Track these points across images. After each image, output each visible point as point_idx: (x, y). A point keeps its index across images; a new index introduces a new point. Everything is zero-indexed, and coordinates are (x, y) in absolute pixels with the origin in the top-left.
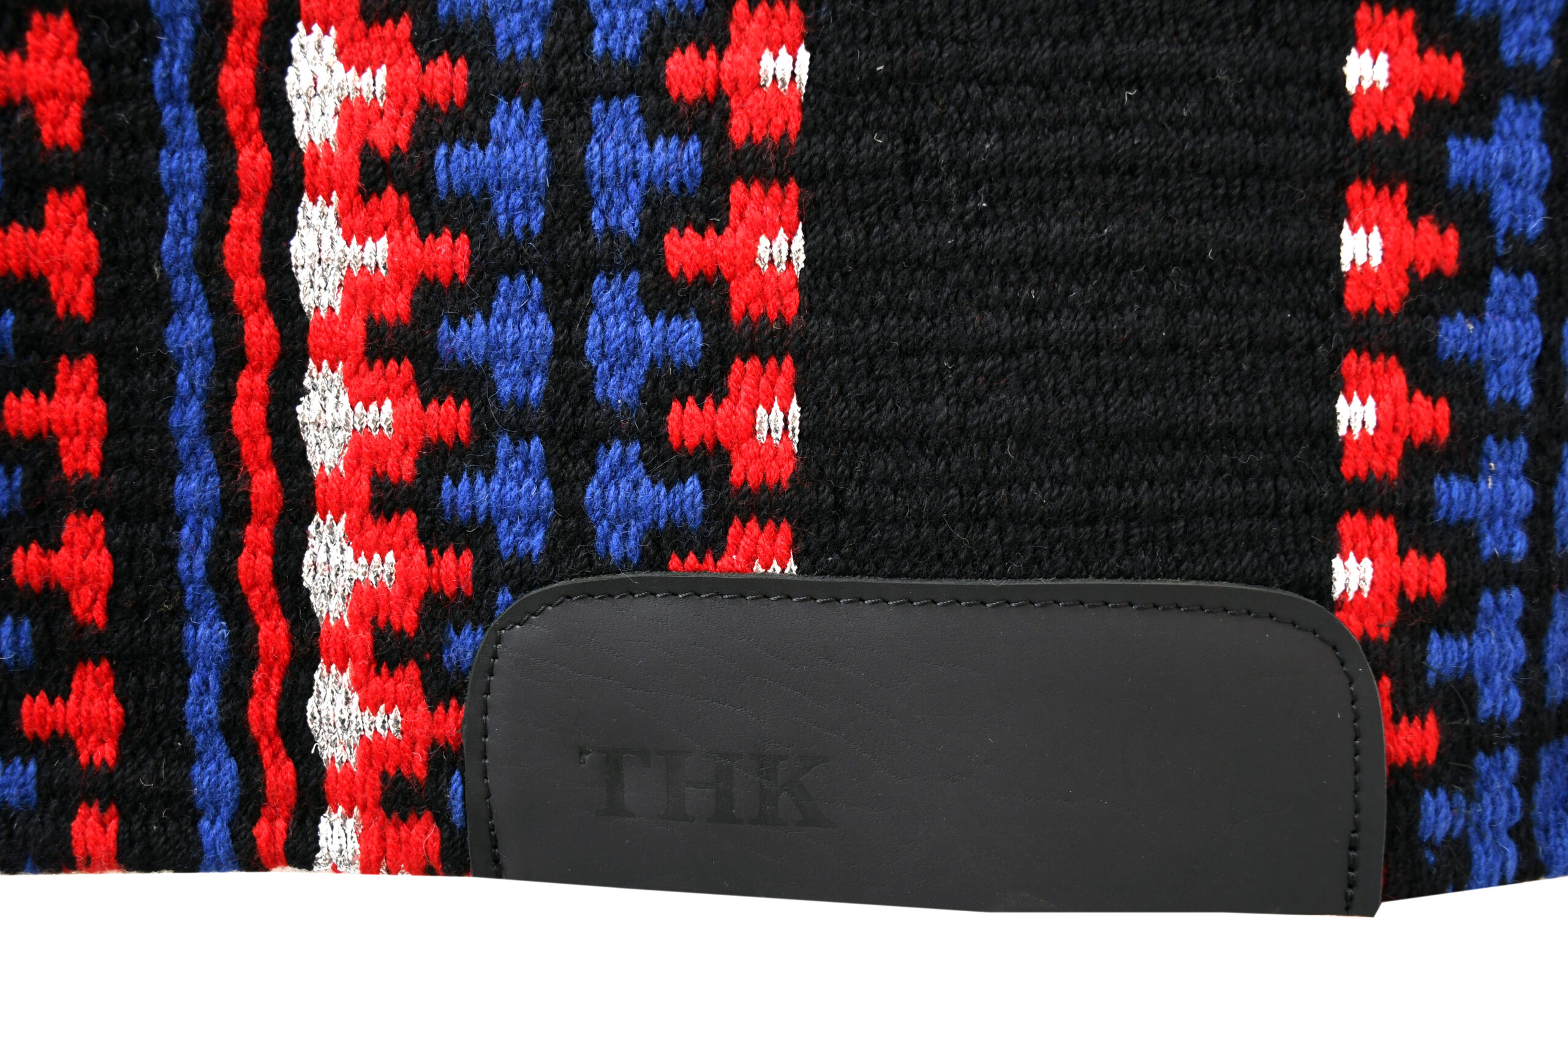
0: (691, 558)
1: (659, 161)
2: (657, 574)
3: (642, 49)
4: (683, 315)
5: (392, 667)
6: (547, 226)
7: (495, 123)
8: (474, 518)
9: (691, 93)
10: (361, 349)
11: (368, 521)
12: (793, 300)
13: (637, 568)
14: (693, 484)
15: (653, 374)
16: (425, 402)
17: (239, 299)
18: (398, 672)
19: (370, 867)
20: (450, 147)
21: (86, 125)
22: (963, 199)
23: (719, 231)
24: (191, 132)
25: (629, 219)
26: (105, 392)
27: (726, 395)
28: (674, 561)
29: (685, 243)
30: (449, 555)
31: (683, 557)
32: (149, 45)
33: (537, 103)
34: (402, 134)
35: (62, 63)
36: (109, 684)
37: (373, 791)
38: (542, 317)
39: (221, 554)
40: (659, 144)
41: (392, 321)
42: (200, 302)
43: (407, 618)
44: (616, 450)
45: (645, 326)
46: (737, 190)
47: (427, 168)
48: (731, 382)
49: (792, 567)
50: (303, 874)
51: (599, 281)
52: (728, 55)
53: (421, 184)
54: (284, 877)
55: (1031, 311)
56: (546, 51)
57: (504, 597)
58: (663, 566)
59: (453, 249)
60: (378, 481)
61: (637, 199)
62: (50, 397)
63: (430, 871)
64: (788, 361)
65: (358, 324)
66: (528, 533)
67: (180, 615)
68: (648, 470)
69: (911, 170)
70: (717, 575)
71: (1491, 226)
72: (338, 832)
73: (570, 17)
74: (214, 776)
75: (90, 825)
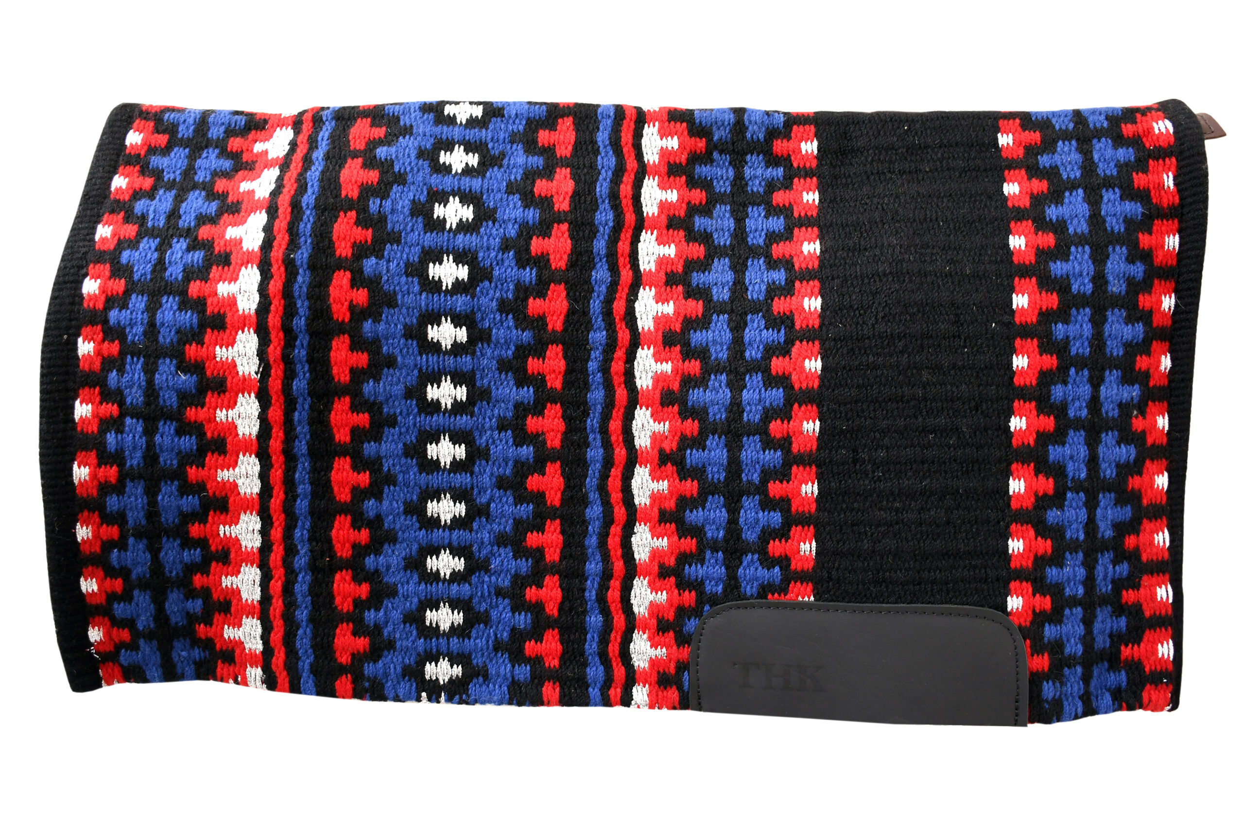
0: (776, 595)
1: (767, 458)
2: (764, 600)
3: (761, 420)
4: (775, 510)
5: (663, 633)
6: (726, 478)
7: (708, 443)
8: (697, 580)
9: (778, 436)
10: (657, 519)
11: (657, 580)
12: (814, 506)
13: (756, 598)
14: (777, 569)
15: (763, 531)
16: (680, 538)
17: (613, 501)
18: (666, 634)
19: (651, 706)
20: (692, 451)
21: (562, 441)
22: (874, 472)
23: (788, 482)
24: (599, 443)
25: (756, 478)
26: (563, 532)
27: (789, 538)
28: (770, 596)
29: (775, 486)
30: (687, 593)
31: (773, 595)
32: (586, 414)
33: (723, 437)
34: (674, 445)
35: (556, 420)
36: (557, 637)
37: (654, 678)
38: (723, 509)
39: (602, 591)
40: (767, 452)
41: (668, 510)
42: (599, 502)
43: (671, 615)
44: (750, 556)
45: (761, 514)
46: (794, 469)
47: (683, 457)
48: (791, 533)
49: (812, 598)
50: (626, 708)
51: (745, 498)
52: (791, 422)
53: (681, 463)
54: (619, 709)
55: (897, 510)
56: (727, 419)
57: (707, 608)
58: (766, 597)
59: (692, 486)
60: (661, 566)
61: (759, 471)
62: (543, 534)
63: (674, 708)
64: (812, 527)
65: (656, 510)
66: (717, 585)
67: (585, 612)
68: (761, 564)
69: (855, 462)
70: (785, 601)
71: (1066, 476)
72: (640, 693)
73: (736, 408)
74: (595, 672)
75: (549, 689)
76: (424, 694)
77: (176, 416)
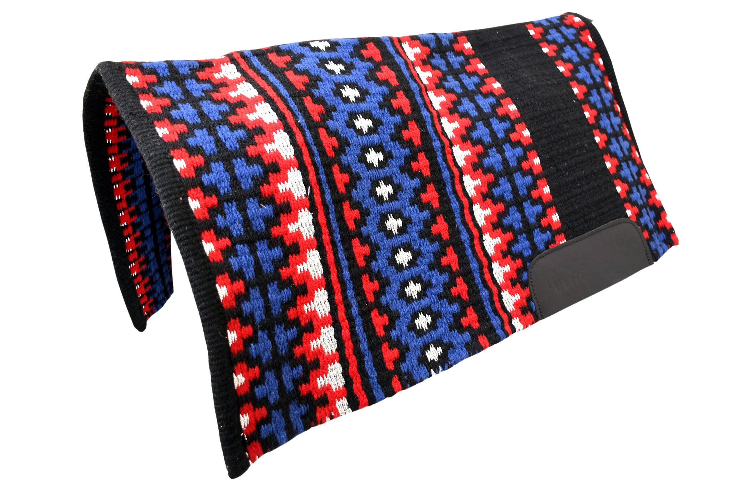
0: (552, 245)
1: (527, 181)
2: (549, 250)
3: (517, 163)
4: (537, 205)
5: (515, 286)
6: (513, 197)
7: (500, 182)
8: (519, 252)
9: (527, 168)
10: (492, 229)
11: (503, 260)
12: (551, 197)
13: (545, 250)
14: (548, 232)
15: (537, 216)
16: (505, 234)
17: (470, 227)
18: (516, 286)
19: (524, 327)
20: (494, 188)
21: (439, 203)
22: (565, 173)
23: (538, 189)
24: (455, 199)
25: (525, 191)
26: (455, 252)
27: (547, 215)
28: (550, 247)
29: (534, 192)
30: (517, 260)
31: (551, 245)
32: (444, 185)
33: (506, 177)
34: (486, 189)
35: (433, 192)
36: (473, 310)
37: (520, 312)
38: (517, 212)
39: (482, 276)
40: (525, 178)
41: (495, 222)
42: (465, 230)
43: (515, 275)
44: (536, 231)
45: (533, 209)
46: (538, 181)
47: (492, 193)
48: (547, 213)
49: (565, 241)
50: (514, 334)
51: (524, 203)
52: (529, 161)
53: (493, 196)
54: (512, 336)
55: (580, 187)
56: (504, 168)
57: (528, 264)
58: (548, 248)
59: (501, 206)
60: (502, 252)
61: (525, 188)
62: (447, 256)
63: (533, 323)
64: (553, 206)
65: (489, 224)
66: (528, 251)
67: (479, 292)
68: (541, 232)
69: (558, 170)
70: (552, 248)
71: (618, 157)
72: (516, 322)
73: (505, 162)
74: (495, 322)
75: (482, 340)
76: (432, 370)
77: (266, 236)
